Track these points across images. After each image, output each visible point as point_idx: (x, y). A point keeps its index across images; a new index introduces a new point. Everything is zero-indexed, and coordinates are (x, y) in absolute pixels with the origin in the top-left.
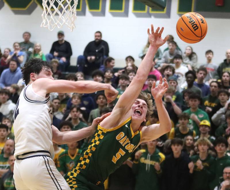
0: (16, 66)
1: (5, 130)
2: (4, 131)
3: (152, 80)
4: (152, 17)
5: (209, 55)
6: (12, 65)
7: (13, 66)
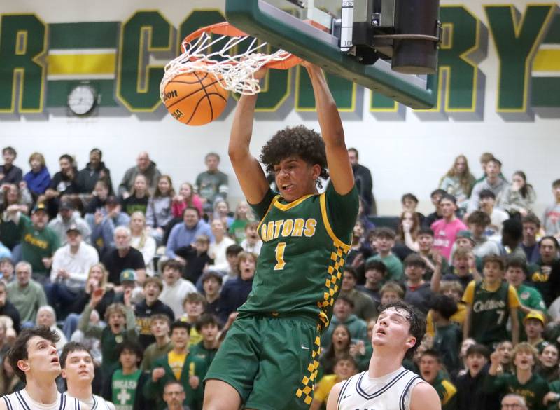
0: (196, 218)
1: (185, 330)
2: (182, 333)
4: (451, 120)
5: (559, 190)
6: (188, 216)
7: (190, 218)
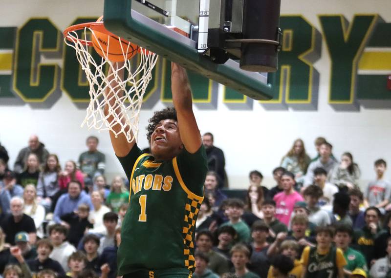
0: (78, 190)
3: (271, 208)
4: (290, 109)
5: (380, 168)
6: (72, 188)
7: (73, 190)
